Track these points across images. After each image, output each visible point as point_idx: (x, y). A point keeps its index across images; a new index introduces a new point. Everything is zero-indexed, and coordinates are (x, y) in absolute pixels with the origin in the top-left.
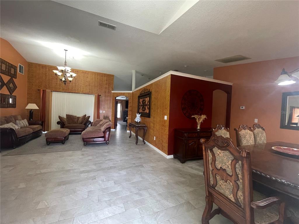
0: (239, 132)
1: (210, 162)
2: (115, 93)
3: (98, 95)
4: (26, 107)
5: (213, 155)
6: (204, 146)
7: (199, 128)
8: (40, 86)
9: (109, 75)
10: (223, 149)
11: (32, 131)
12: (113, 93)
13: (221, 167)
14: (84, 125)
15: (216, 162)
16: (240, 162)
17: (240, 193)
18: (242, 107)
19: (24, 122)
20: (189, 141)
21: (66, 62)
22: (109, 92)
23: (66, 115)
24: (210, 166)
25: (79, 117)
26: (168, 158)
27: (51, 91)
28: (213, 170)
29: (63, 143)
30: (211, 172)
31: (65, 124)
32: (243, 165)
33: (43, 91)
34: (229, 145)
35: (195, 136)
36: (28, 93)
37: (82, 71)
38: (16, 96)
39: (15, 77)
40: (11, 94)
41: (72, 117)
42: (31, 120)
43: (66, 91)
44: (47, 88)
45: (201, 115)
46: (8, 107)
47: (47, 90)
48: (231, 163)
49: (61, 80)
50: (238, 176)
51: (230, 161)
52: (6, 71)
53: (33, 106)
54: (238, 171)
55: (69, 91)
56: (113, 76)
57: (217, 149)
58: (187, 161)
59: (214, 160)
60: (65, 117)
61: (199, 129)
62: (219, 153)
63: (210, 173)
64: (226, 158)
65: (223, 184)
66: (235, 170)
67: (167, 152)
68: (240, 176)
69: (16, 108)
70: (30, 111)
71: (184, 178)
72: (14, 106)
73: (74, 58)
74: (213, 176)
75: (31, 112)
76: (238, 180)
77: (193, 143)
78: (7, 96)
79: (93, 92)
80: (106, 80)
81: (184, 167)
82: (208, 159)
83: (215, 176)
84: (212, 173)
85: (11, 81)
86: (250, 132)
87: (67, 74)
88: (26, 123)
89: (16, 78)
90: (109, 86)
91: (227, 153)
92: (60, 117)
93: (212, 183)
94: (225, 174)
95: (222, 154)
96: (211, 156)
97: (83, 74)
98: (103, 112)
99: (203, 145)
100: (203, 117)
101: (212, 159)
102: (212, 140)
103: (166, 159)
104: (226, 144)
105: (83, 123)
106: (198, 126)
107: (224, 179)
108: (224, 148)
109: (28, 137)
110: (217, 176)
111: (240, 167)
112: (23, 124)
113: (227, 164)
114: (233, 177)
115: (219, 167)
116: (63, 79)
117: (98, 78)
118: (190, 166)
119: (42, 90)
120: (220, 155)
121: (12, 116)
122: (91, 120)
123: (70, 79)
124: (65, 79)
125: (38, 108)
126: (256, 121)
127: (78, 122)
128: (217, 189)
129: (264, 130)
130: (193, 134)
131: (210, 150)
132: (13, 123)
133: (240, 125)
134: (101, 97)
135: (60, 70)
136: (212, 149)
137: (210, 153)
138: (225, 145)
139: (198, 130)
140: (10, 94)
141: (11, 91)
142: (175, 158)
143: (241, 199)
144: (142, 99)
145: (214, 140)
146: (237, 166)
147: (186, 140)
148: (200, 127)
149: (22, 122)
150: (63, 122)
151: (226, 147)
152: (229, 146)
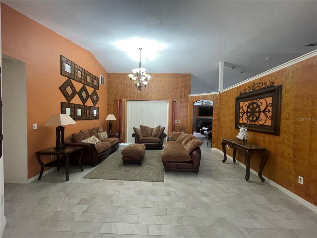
2: (193, 97)
3: (173, 101)
4: (106, 118)
8: (117, 96)
9: (185, 75)
11: (110, 145)
12: (191, 97)
14: (159, 139)
19: (104, 135)
21: (140, 63)
22: (186, 97)
23: (141, 126)
25: (153, 128)
27: (126, 100)
29: (140, 164)
31: (139, 136)
33: (120, 100)
36: (108, 104)
37: (155, 75)
38: (98, 108)
39: (98, 88)
40: (95, 106)
41: (146, 128)
42: (111, 131)
43: (140, 100)
44: (122, 98)
46: (92, 119)
47: (123, 99)
49: (136, 85)
52: (90, 82)
53: (111, 117)
55: (142, 100)
56: (190, 75)
60: (139, 128)
69: (98, 120)
70: (110, 122)
72: (97, 117)
73: (147, 59)
75: (110, 124)
78: (91, 108)
79: (166, 98)
80: (182, 82)
85: (94, 93)
87: (142, 78)
88: (106, 136)
89: (98, 90)
90: (185, 88)
92: (135, 129)
97: (156, 77)
98: (178, 122)
105: (158, 136)
109: (106, 152)
112: (104, 137)
116: (138, 85)
117: (172, 81)
119: (118, 100)
121: (94, 128)
122: (166, 132)
123: (145, 83)
124: (140, 84)
125: (116, 119)
127: (152, 133)
132: (95, 136)
134: (176, 104)
135: (135, 74)
140: (93, 106)
141: (95, 102)
144: (246, 101)
149: (103, 134)
150: (137, 134)
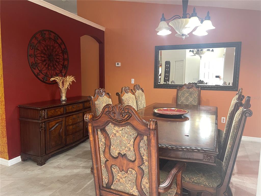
0: (122, 98)
1: (102, 149)
5: (107, 137)
6: (91, 126)
7: (64, 98)
10: (122, 125)
13: (119, 153)
15: (112, 147)
16: (145, 138)
17: (145, 181)
18: (118, 64)
20: (50, 123)
24: (102, 156)
26: (9, 165)
28: (107, 161)
30: (104, 165)
32: (149, 141)
34: (131, 116)
35: (59, 113)
45: (65, 76)
48: (134, 142)
50: (143, 158)
51: (132, 140)
54: (143, 151)
57: (113, 126)
58: (50, 158)
59: (108, 145)
61: (65, 101)
62: (115, 132)
63: (102, 167)
64: (126, 138)
65: (122, 177)
66: (139, 151)
67: (6, 155)
68: (145, 158)
71: (50, 189)
74: (107, 171)
76: (143, 163)
77: (57, 125)
81: (45, 171)
82: (99, 145)
83: (110, 169)
84: (106, 166)
86: (132, 95)
91: (128, 129)
93: (105, 181)
94: (125, 162)
95: (120, 132)
96: (103, 140)
99: (90, 124)
100: (70, 79)
101: (105, 144)
102: (105, 114)
103: (6, 167)
104: (127, 116)
106: (63, 94)
107: (124, 169)
108: (123, 123)
110: (112, 169)
111: (145, 145)
113: (128, 145)
114: (136, 162)
115: (115, 154)
118: (56, 165)
120: (117, 134)
126: (133, 81)
128: (113, 188)
129: (143, 91)
130: (57, 110)
131: (101, 130)
133: (122, 88)
136: (105, 127)
137: (102, 135)
138: (125, 118)
139: (64, 103)
142: (24, 160)
143: (147, 187)
145: (108, 113)
146: (141, 144)
147: (45, 122)
148: (66, 97)
151: (127, 120)
152: (131, 118)
